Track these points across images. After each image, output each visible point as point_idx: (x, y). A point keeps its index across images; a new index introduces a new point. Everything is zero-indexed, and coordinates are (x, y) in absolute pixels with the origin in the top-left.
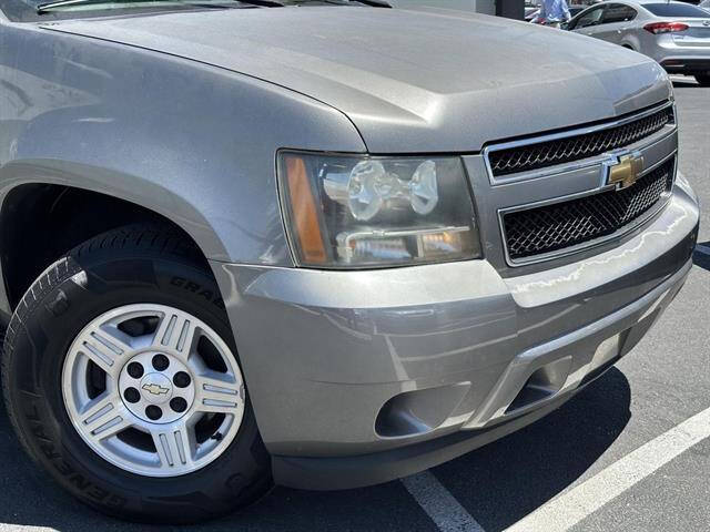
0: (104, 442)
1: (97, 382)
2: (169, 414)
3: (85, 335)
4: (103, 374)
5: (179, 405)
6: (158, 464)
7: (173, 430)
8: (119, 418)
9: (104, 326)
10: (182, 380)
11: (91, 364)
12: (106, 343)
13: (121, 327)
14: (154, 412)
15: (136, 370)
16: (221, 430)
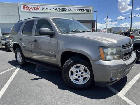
0: (73, 80)
1: (72, 73)
2: (81, 77)
3: (72, 68)
4: (73, 72)
5: (82, 76)
6: (79, 83)
7: (81, 79)
8: (75, 77)
9: (74, 67)
10: (82, 73)
11: (72, 71)
12: (74, 69)
13: (76, 67)
14: (79, 77)
15: (77, 72)
16: (87, 79)
